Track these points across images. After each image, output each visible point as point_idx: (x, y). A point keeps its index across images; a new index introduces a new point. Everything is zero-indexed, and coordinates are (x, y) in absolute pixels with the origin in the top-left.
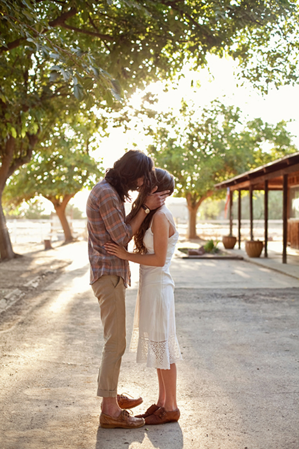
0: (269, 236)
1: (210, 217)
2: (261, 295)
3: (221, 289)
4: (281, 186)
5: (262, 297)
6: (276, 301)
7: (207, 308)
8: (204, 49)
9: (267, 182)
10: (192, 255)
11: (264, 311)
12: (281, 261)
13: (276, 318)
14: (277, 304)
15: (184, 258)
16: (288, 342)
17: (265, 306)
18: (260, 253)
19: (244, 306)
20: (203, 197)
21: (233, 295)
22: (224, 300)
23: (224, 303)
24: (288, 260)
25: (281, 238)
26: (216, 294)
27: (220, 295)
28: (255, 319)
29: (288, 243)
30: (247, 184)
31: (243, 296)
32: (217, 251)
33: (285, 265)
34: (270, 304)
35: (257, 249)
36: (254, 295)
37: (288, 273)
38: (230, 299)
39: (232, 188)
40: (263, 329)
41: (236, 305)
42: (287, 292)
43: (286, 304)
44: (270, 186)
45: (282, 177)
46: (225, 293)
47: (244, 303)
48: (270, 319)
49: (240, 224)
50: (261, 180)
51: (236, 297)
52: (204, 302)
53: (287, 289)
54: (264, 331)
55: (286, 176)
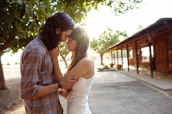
0: (123, 63)
1: (108, 58)
2: (121, 85)
3: (108, 84)
4: (126, 48)
5: (122, 86)
6: (127, 88)
7: (101, 93)
8: (97, 3)
9: (122, 47)
10: (101, 70)
11: (123, 94)
12: (127, 70)
13: (128, 97)
14: (127, 89)
15: (98, 71)
16: (134, 112)
17: (123, 91)
18: (121, 68)
19: (115, 91)
20: (104, 53)
21: (112, 86)
22: (108, 89)
23: (108, 90)
24: (130, 70)
25: (127, 63)
26: (105, 86)
27: (107, 86)
28: (119, 98)
29: (129, 64)
30: (116, 48)
31: (115, 86)
32: (108, 68)
33: (129, 72)
34: (125, 90)
35: (120, 67)
36: (119, 85)
37: (130, 75)
38: (110, 88)
39: (112, 50)
40: (123, 104)
41: (112, 91)
42: (131, 83)
43: (130, 89)
44: (123, 48)
45: (126, 46)
46: (109, 85)
47: (115, 90)
48: (125, 98)
49: (114, 60)
50: (120, 46)
51: (112, 87)
52: (101, 90)
53: (131, 82)
54: (123, 105)
55: (127, 45)
